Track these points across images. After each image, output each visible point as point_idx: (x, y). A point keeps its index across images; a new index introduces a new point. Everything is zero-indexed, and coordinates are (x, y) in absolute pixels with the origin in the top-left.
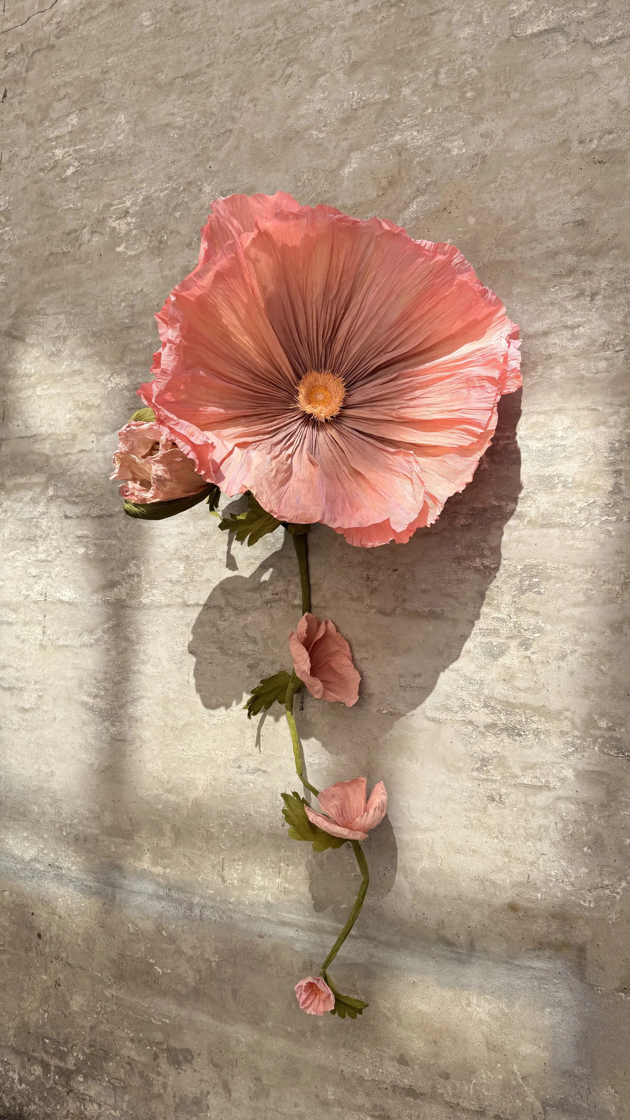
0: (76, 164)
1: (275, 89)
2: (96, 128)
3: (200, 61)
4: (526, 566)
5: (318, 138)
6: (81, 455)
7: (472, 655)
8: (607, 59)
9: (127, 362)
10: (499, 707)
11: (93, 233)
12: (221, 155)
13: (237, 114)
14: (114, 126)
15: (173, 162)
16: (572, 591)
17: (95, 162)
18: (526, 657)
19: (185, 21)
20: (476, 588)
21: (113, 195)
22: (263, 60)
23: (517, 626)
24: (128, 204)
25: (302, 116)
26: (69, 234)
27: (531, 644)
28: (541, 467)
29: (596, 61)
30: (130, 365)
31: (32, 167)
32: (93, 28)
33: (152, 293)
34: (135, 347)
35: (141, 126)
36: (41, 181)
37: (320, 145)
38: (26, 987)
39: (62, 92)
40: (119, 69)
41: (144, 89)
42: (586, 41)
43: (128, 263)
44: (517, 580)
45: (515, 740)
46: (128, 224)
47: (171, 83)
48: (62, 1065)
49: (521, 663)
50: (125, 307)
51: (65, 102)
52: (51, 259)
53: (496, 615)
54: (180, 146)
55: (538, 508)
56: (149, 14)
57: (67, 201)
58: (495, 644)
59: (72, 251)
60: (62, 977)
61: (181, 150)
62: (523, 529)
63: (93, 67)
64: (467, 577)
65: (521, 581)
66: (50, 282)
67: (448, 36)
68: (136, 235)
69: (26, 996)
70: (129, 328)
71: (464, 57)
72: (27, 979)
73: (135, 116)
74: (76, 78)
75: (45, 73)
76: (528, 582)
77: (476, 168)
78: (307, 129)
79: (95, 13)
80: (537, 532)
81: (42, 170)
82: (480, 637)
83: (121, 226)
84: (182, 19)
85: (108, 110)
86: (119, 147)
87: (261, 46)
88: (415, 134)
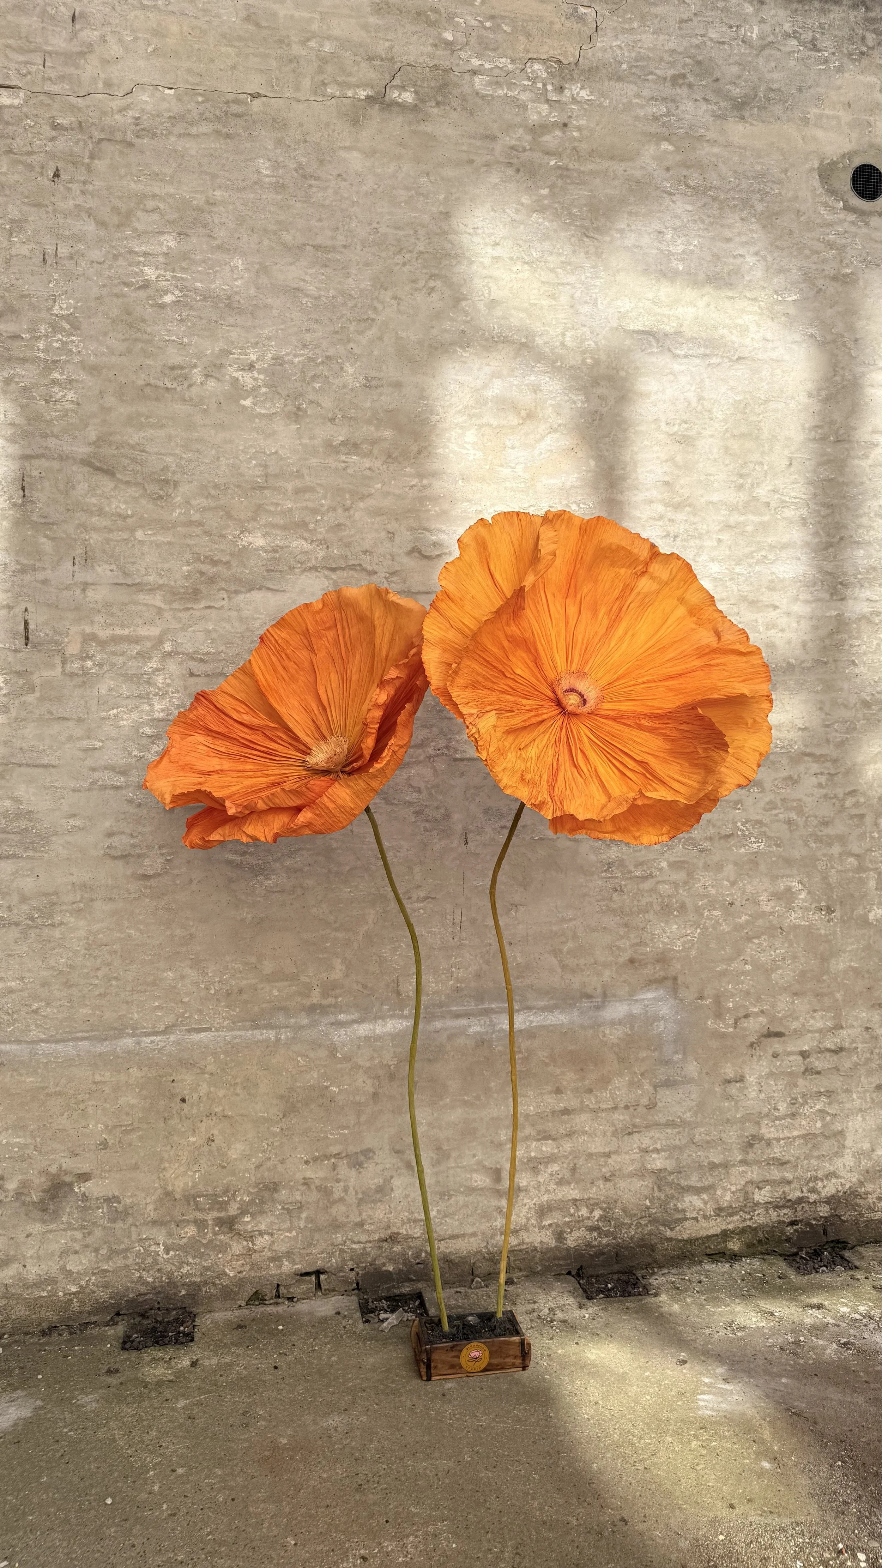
0: (176, 292)
1: (419, 297)
2: (204, 261)
3: (333, 238)
6: (209, 611)
8: (683, 368)
9: (263, 522)
11: (207, 376)
12: (364, 340)
13: (380, 307)
14: (227, 267)
15: (308, 330)
17: (205, 299)
19: (314, 190)
21: (232, 342)
22: (404, 264)
24: (253, 357)
25: (446, 331)
26: (173, 368)
29: (676, 367)
30: (265, 526)
31: (110, 277)
32: (192, 147)
33: (289, 458)
34: (272, 509)
35: (264, 280)
36: (124, 296)
38: (166, 1156)
39: (150, 204)
40: (231, 207)
41: (266, 243)
43: (257, 420)
46: (256, 379)
47: (301, 247)
48: (223, 1214)
50: (256, 465)
51: (156, 217)
52: (148, 390)
54: (314, 316)
56: (267, 164)
57: (168, 331)
59: (179, 389)
60: (216, 1132)
61: (317, 321)
63: (195, 192)
66: (147, 417)
67: (572, 307)
68: (266, 393)
69: (167, 1165)
70: (261, 488)
72: (169, 1148)
73: (257, 266)
74: (170, 195)
75: (123, 171)
77: (596, 423)
79: (194, 130)
81: (126, 284)
83: (247, 379)
84: (311, 186)
85: (219, 247)
86: (236, 293)
87: (402, 249)
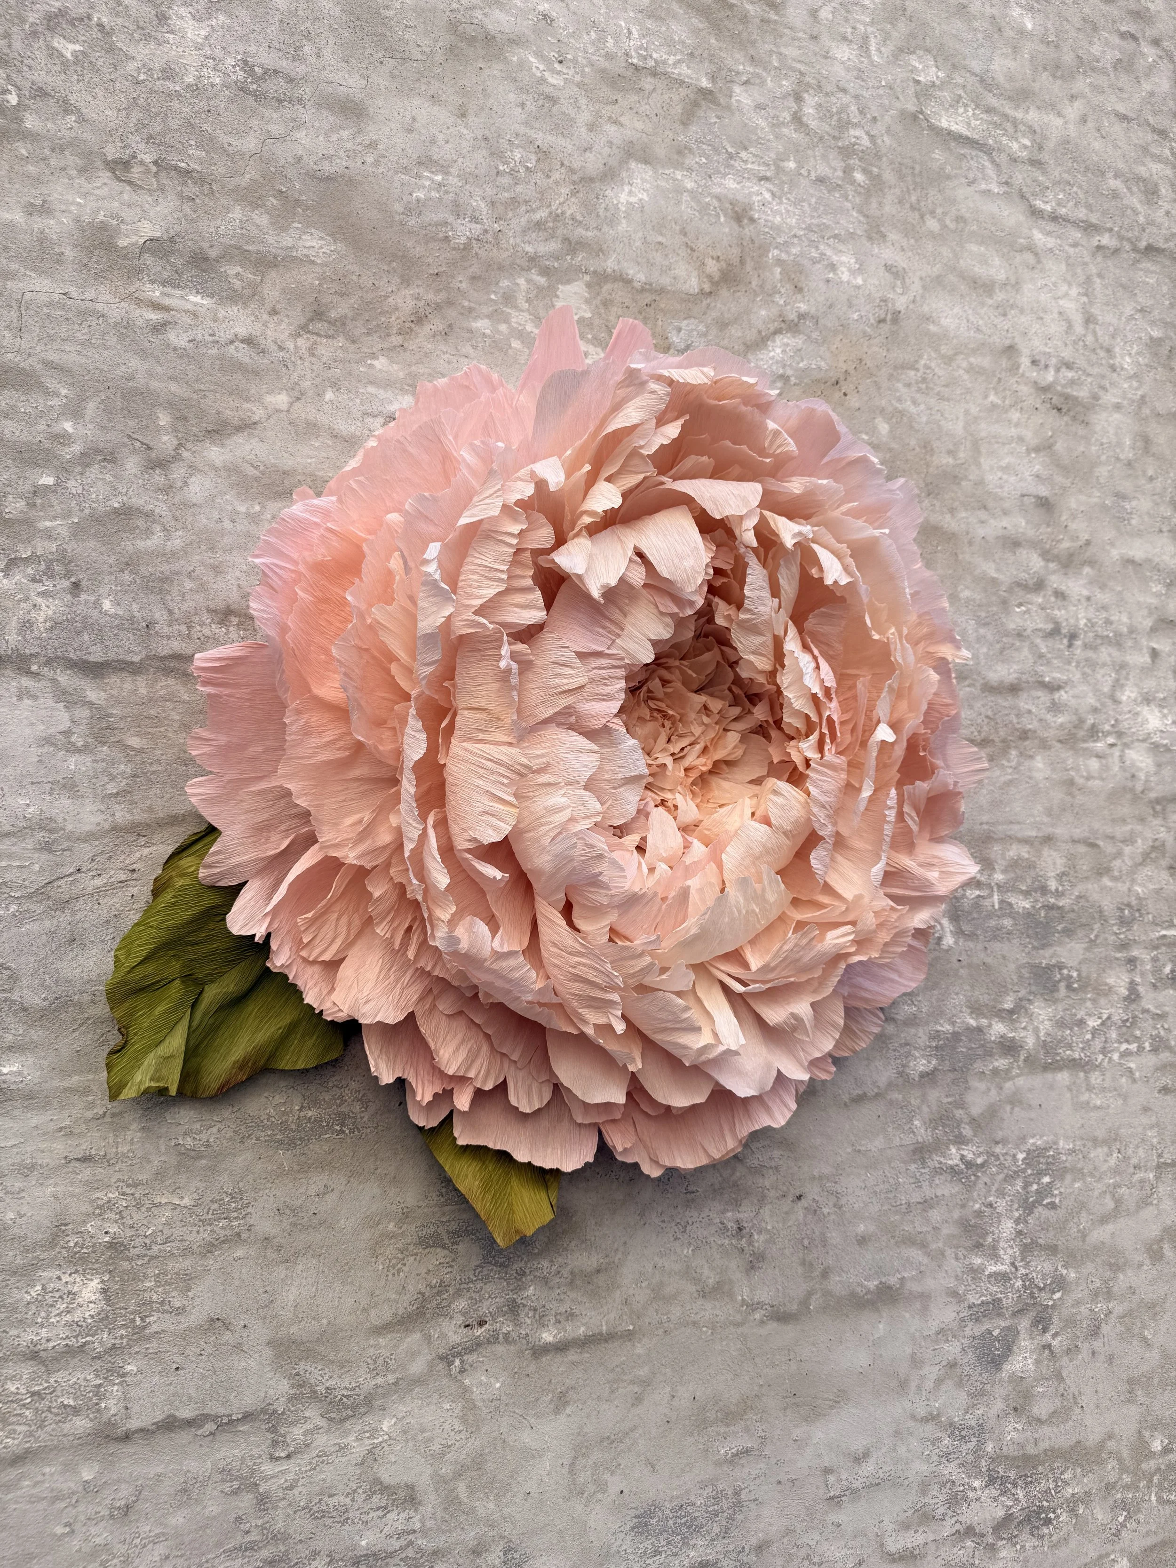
4: (1028, 1152)
5: (543, 80)
7: (958, 1370)
10: (1012, 1475)
16: (1096, 1193)
18: (1044, 1347)
20: (956, 1214)
23: (1029, 1282)
27: (1051, 1318)
28: (1034, 948)
37: (553, 100)
42: (1022, 196)
44: (1019, 1185)
45: (1043, 1537)
49: (1038, 1362)
53: (992, 1268)
55: (1036, 1030)
58: (995, 1333)
62: (1018, 1076)
64: (939, 1194)
65: (1026, 1185)
71: (846, 99)
76: (1035, 1187)
78: (516, 41)
80: (1038, 1080)
82: (970, 1324)
88: (768, 196)
